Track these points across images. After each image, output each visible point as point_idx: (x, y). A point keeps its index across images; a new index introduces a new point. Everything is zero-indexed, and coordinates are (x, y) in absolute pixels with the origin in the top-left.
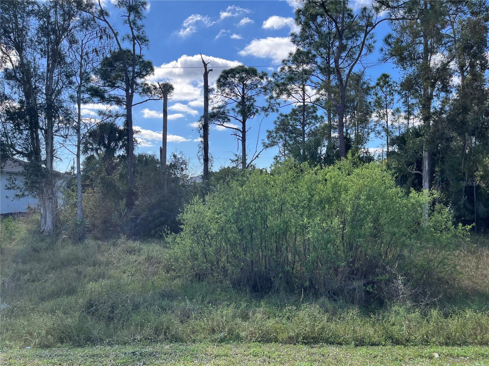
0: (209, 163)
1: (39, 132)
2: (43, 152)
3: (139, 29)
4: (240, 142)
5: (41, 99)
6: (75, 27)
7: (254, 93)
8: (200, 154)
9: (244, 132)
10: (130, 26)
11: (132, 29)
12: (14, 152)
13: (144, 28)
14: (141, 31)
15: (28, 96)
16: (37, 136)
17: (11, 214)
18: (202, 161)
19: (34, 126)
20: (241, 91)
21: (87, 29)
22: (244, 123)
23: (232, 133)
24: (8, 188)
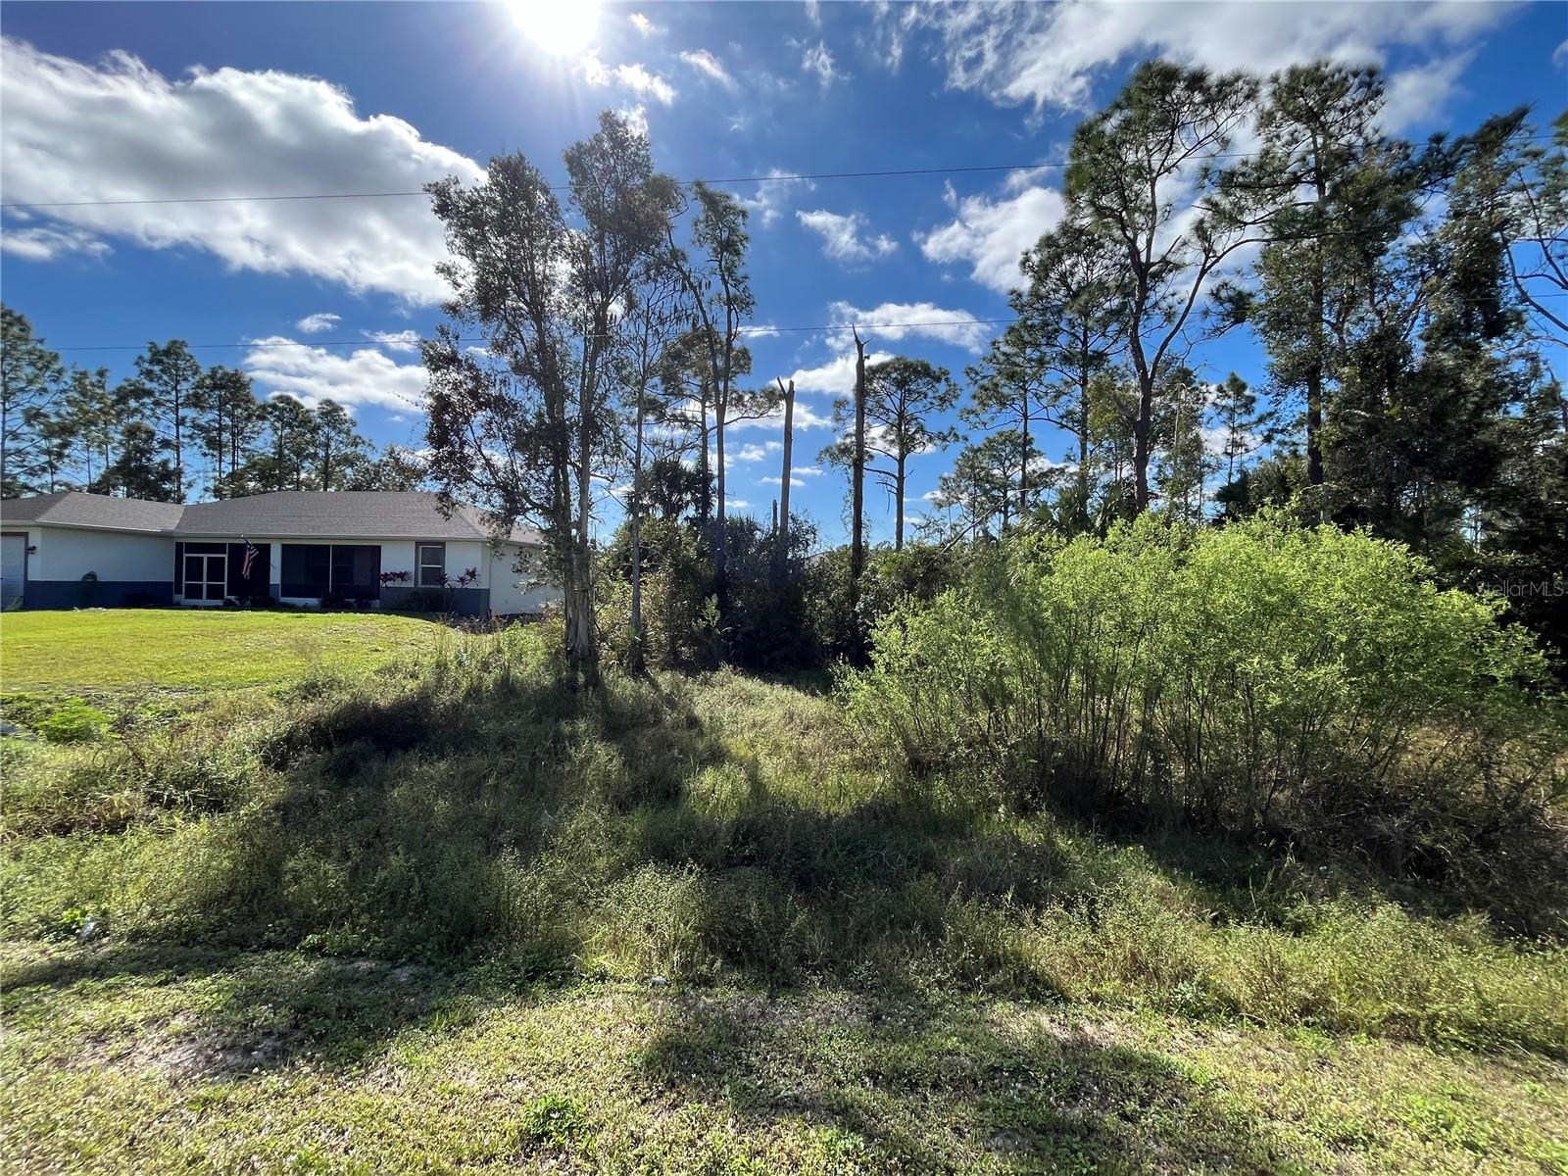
0: (864, 531)
1: (569, 467)
2: (575, 505)
3: (737, 283)
4: (894, 498)
5: (572, 411)
6: (637, 277)
7: (921, 408)
8: (847, 513)
9: (901, 479)
10: (723, 279)
11: (725, 283)
12: (528, 506)
13: (748, 283)
14: (742, 286)
15: (550, 405)
16: (566, 477)
17: (517, 616)
18: (850, 527)
19: (560, 460)
20: (897, 403)
21: (656, 281)
22: (901, 460)
23: (879, 480)
24: (518, 571)
